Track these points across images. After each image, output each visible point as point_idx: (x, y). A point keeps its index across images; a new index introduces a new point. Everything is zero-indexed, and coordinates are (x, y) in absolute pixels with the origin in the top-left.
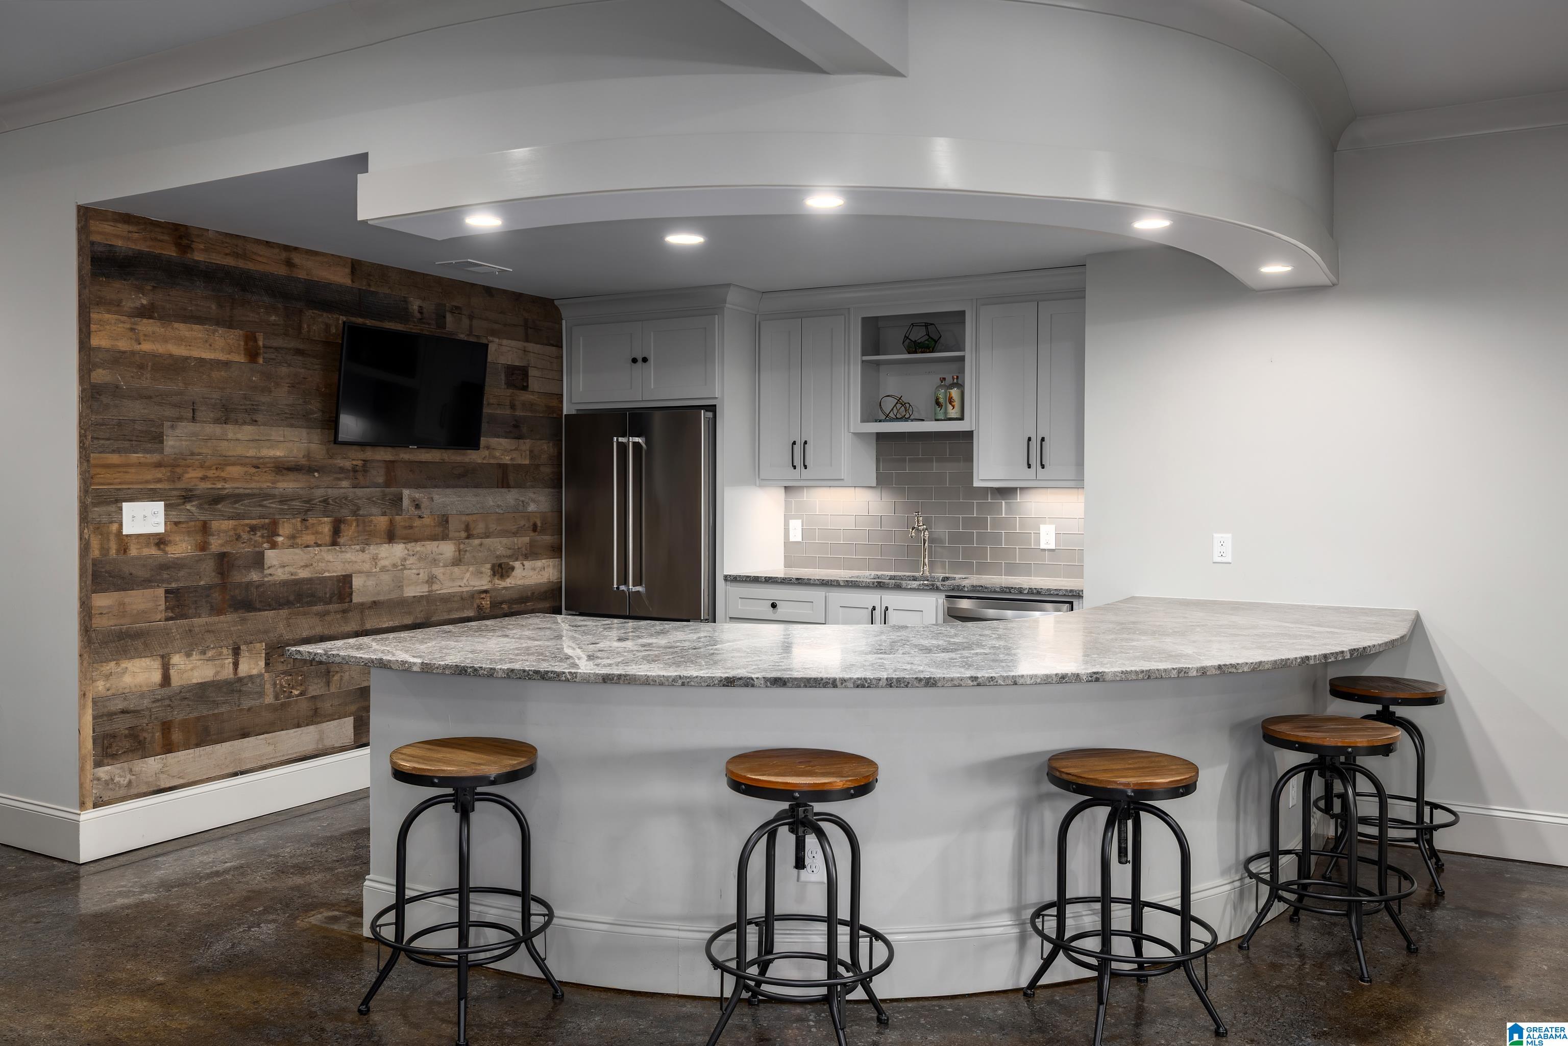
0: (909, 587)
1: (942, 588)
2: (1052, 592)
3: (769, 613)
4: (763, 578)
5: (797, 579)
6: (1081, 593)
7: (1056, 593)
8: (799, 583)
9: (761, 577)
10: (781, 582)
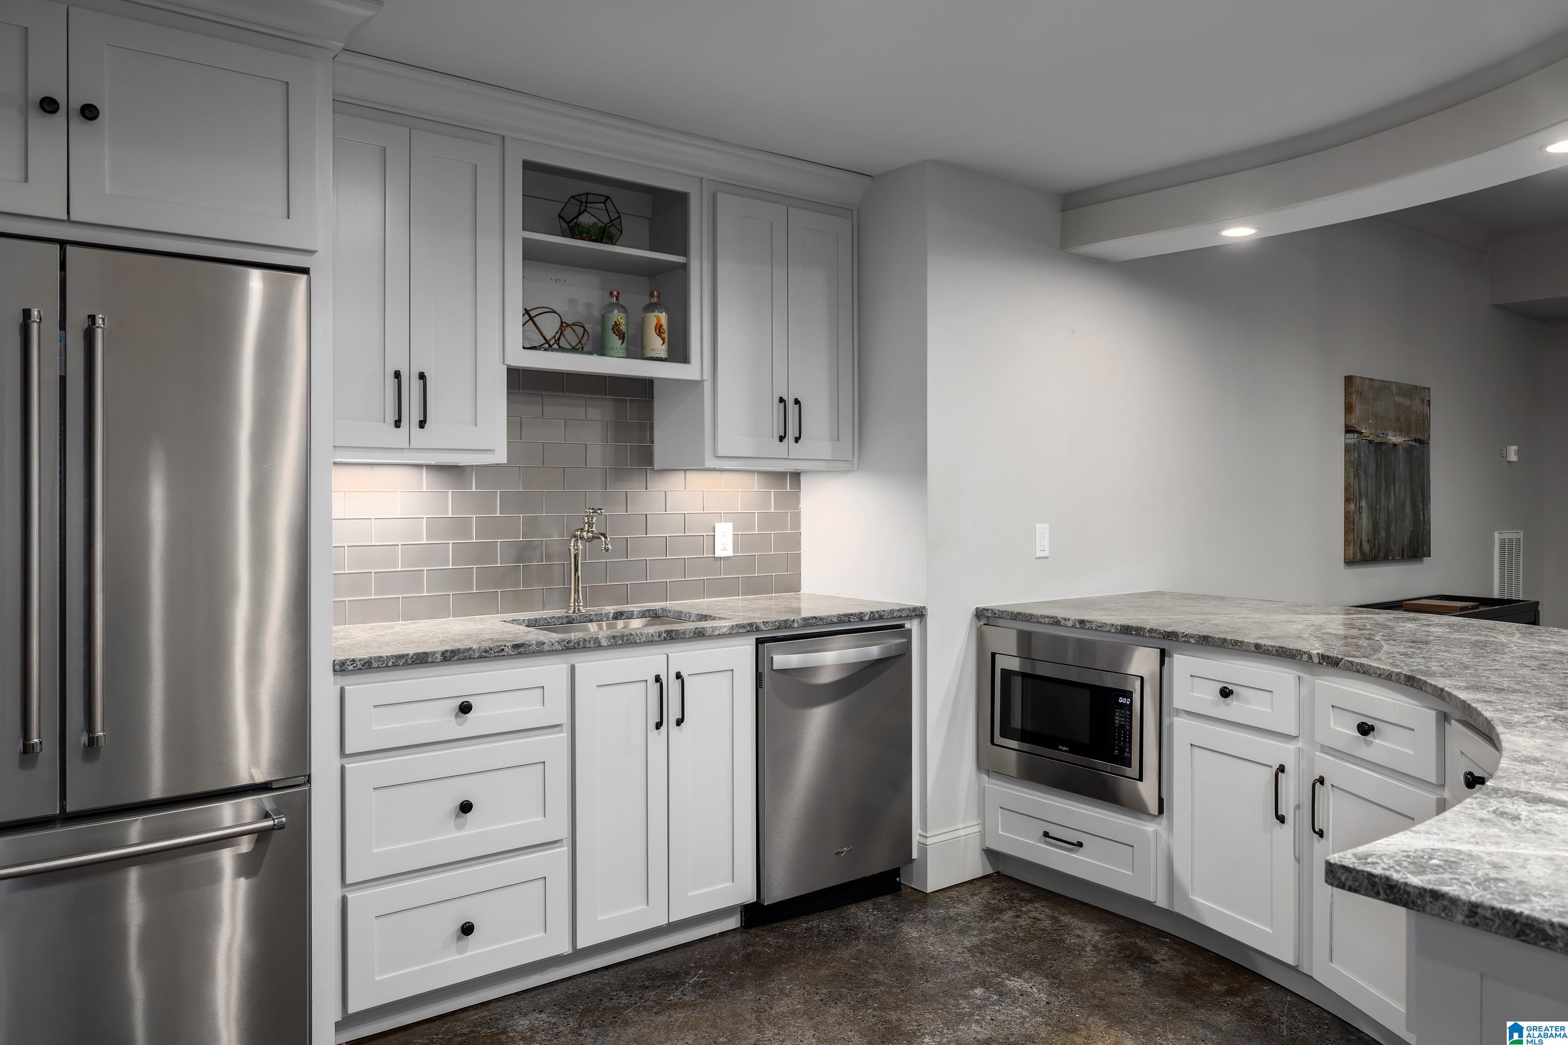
0: (717, 633)
1: (763, 628)
2: (894, 614)
3: (454, 728)
4: (438, 655)
5: (516, 646)
6: (924, 611)
7: (899, 614)
8: (520, 653)
9: (434, 653)
10: (480, 657)
